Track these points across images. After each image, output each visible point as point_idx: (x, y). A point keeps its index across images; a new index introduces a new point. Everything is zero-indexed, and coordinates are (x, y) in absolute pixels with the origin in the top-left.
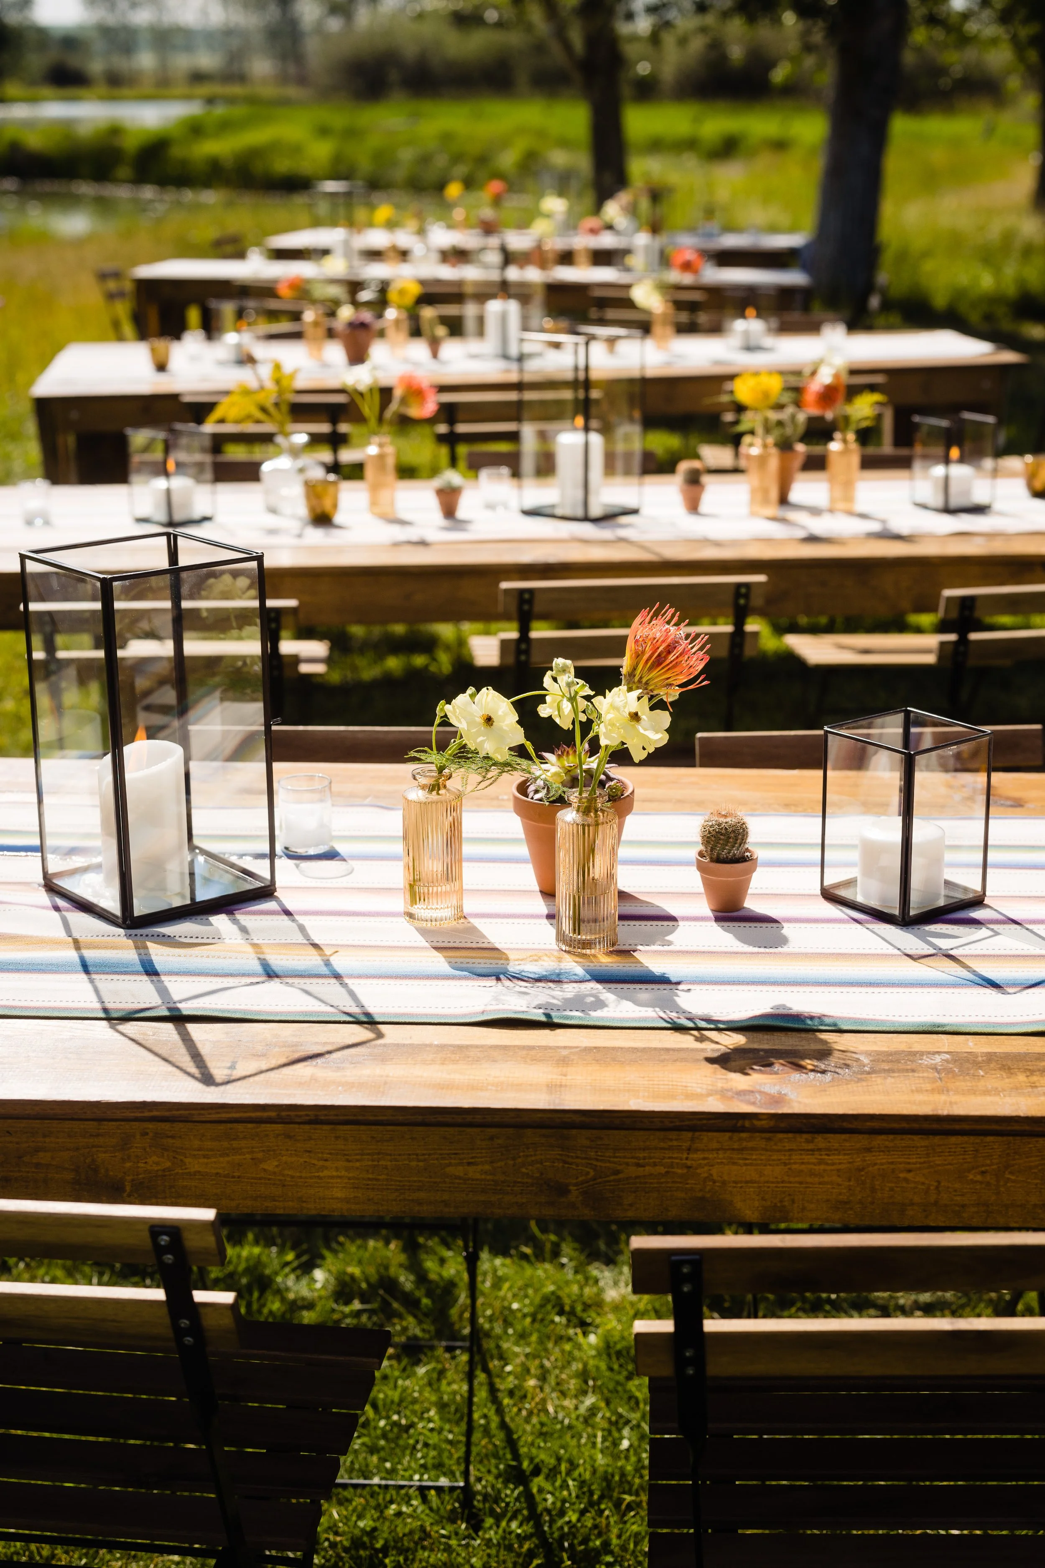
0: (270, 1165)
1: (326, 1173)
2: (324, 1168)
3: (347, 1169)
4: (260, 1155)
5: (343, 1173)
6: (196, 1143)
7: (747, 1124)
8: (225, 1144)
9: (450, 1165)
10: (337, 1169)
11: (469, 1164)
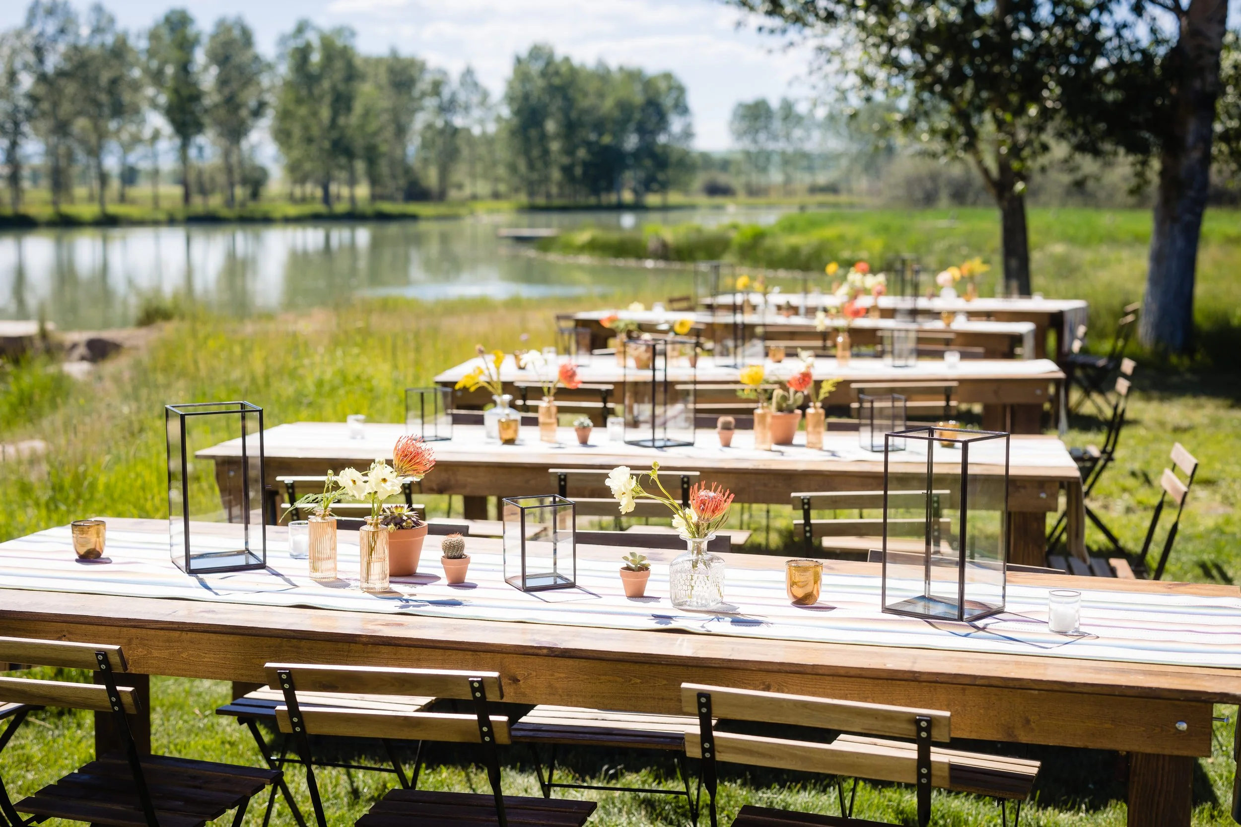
0: (184, 655)
1: (206, 660)
2: (205, 657)
3: (214, 658)
4: (180, 650)
5: (212, 660)
6: (157, 643)
7: (357, 639)
8: (167, 644)
9: (253, 658)
10: (210, 658)
11: (261, 658)
